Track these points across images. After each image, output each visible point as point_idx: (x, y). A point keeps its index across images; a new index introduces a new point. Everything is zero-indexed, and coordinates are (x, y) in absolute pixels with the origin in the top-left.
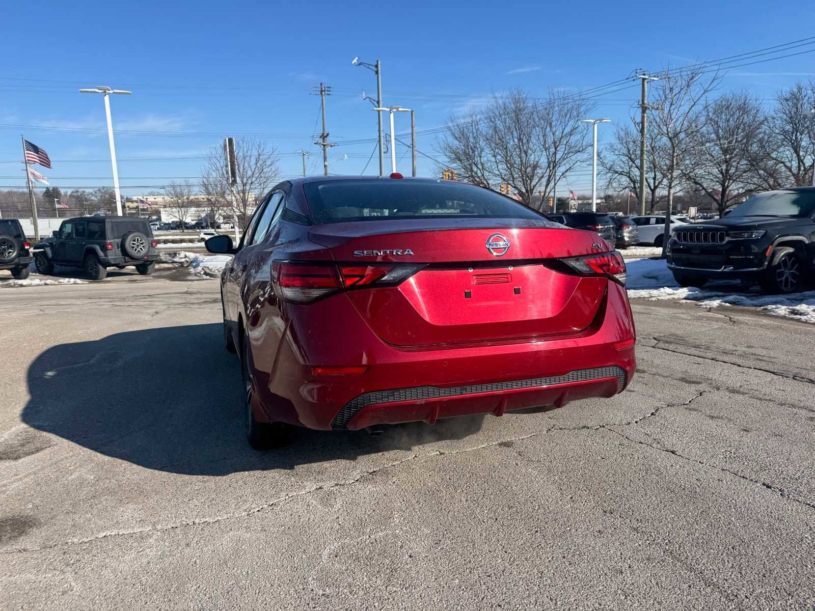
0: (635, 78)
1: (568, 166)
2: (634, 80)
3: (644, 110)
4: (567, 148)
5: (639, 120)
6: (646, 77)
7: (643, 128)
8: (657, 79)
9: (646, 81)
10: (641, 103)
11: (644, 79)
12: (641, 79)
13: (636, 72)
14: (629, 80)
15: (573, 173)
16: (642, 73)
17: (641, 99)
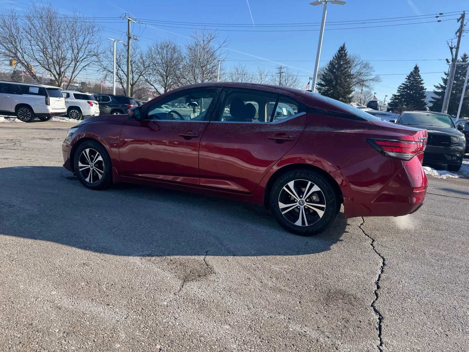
0: (124, 18)
1: (87, 63)
2: (123, 19)
3: (129, 38)
4: (86, 51)
5: (126, 44)
6: (131, 20)
7: (128, 49)
8: (136, 22)
9: (130, 22)
10: (127, 34)
11: (129, 20)
12: (127, 20)
13: (126, 15)
14: (121, 18)
15: (90, 68)
16: (128, 17)
17: (127, 31)
